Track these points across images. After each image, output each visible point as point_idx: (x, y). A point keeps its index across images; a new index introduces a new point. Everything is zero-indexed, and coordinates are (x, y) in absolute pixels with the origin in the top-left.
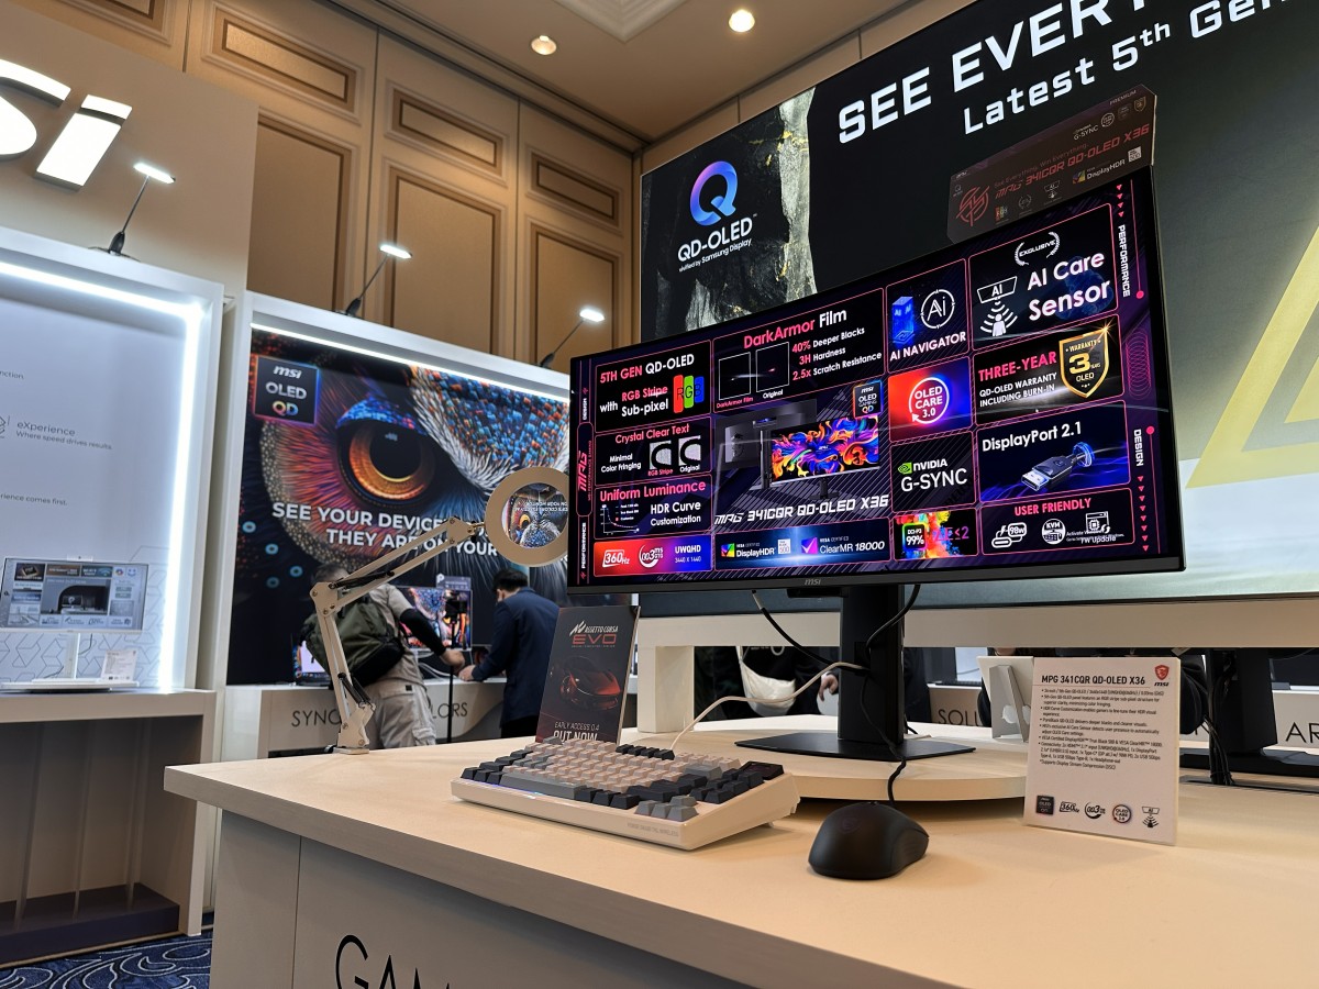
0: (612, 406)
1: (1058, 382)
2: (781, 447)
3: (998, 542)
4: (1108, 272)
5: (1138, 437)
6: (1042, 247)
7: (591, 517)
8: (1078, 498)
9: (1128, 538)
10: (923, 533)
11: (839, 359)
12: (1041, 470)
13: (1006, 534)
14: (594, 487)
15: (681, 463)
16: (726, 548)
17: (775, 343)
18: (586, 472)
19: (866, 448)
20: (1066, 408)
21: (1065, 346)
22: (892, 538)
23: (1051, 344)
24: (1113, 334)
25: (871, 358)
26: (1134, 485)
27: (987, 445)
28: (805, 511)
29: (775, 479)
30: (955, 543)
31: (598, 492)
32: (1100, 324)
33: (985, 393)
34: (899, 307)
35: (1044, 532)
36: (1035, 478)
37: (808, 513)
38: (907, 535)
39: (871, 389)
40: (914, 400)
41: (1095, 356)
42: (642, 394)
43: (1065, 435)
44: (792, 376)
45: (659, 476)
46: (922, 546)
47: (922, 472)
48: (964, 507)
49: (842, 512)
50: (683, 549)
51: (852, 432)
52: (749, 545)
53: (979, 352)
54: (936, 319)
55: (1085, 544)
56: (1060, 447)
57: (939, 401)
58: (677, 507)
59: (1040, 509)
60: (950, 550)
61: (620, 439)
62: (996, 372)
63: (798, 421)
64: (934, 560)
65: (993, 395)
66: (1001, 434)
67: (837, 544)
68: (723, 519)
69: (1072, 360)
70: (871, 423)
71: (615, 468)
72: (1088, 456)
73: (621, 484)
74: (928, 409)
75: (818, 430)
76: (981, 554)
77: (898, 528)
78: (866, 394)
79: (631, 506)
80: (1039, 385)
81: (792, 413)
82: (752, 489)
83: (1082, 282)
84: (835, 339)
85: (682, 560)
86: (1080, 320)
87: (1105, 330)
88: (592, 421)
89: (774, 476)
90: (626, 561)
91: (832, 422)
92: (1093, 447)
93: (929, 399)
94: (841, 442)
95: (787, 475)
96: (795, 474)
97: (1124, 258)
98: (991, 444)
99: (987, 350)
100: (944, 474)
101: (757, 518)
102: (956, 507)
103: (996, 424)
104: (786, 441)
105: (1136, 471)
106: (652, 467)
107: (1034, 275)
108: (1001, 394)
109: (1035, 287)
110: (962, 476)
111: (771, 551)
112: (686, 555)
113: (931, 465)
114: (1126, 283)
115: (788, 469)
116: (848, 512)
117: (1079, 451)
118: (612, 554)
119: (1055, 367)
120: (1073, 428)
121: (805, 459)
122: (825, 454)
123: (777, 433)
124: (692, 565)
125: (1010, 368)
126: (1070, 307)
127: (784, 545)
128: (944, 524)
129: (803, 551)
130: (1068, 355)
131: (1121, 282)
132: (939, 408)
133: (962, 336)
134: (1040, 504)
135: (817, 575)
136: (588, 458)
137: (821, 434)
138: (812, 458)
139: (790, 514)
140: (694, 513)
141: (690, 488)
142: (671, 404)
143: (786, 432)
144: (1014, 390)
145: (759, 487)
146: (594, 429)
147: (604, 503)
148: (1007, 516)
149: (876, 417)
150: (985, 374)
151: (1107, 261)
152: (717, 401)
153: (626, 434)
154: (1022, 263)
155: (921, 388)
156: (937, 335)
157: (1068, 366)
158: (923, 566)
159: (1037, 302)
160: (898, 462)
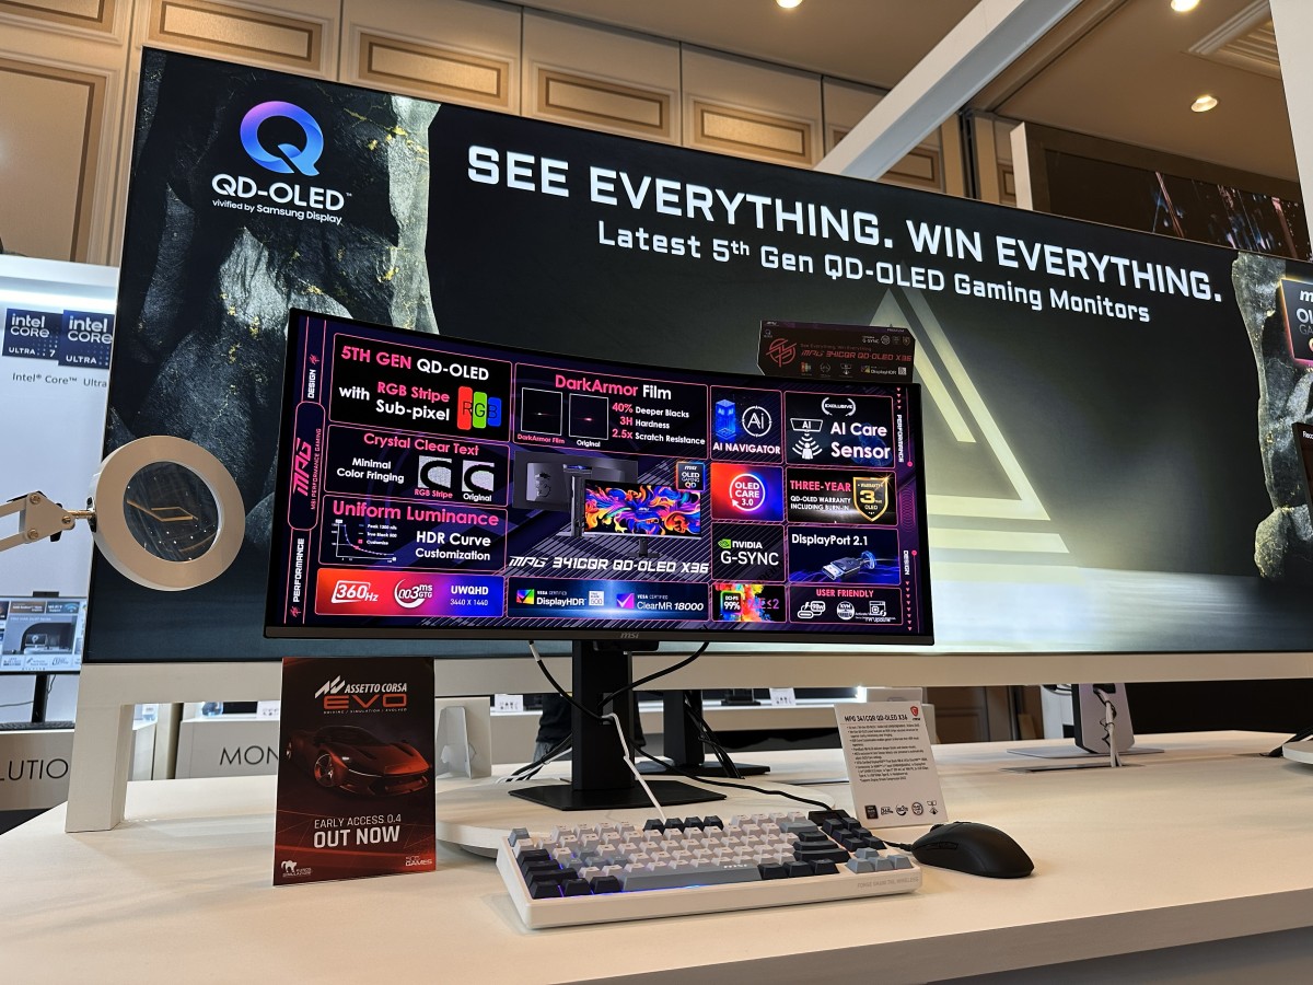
0: (360, 393)
1: (852, 506)
2: (597, 499)
3: (802, 614)
4: (889, 441)
5: (906, 556)
6: (842, 406)
7: (316, 532)
8: (864, 589)
9: (898, 621)
10: (739, 600)
11: (663, 432)
12: (837, 565)
13: (809, 609)
14: (323, 493)
15: (465, 488)
16: (523, 594)
17: (591, 393)
18: (309, 469)
19: (688, 519)
20: (857, 526)
21: (858, 482)
22: (711, 601)
23: (847, 477)
24: (891, 483)
25: (696, 441)
26: (903, 586)
27: (796, 539)
28: (620, 566)
29: (587, 528)
30: (767, 611)
31: (329, 501)
32: (883, 475)
33: (795, 498)
34: (722, 407)
35: (839, 611)
36: (832, 570)
37: (625, 569)
38: (724, 600)
39: (694, 468)
40: (734, 489)
41: (878, 495)
42: (409, 392)
43: (856, 543)
44: (611, 433)
45: (431, 497)
46: (739, 611)
47: (740, 549)
48: (775, 583)
49: (662, 573)
50: (463, 590)
51: (674, 501)
52: (552, 593)
53: (791, 466)
54: (754, 428)
55: (868, 622)
56: (852, 552)
57: (756, 495)
58: (455, 539)
59: (836, 593)
60: (763, 616)
61: (370, 438)
62: (805, 485)
63: (617, 476)
64: (748, 623)
65: (801, 502)
66: (807, 532)
67: (656, 601)
68: (520, 561)
69: (862, 493)
70: (693, 498)
71: (361, 475)
72: (872, 563)
73: (369, 497)
74: (747, 499)
75: (639, 491)
76: (788, 622)
77: (717, 595)
78: (690, 471)
79: (384, 527)
80: (838, 504)
81: (609, 468)
82: (560, 534)
83: (872, 442)
84: (659, 413)
85: (462, 602)
86: (867, 469)
87: (886, 480)
88: (325, 402)
89: (586, 526)
90: (374, 598)
91: (653, 487)
92: (876, 556)
93: (748, 491)
94: (663, 508)
95: (601, 527)
96: (611, 528)
97: (900, 437)
98: (798, 539)
99: (797, 466)
100: (759, 554)
101: (565, 566)
102: (769, 583)
103: (803, 524)
104: (602, 495)
105: (905, 578)
106: (421, 484)
107: (836, 424)
108: (807, 503)
109: (836, 433)
110: (774, 559)
111: (581, 601)
112: (467, 596)
113: (748, 545)
114: (901, 454)
115: (604, 521)
116: (669, 573)
117: (865, 557)
118: (349, 586)
119: (850, 495)
120: (862, 540)
121: (623, 515)
122: (646, 515)
123: (594, 485)
124: (474, 610)
125: (815, 485)
126: (862, 456)
127: (596, 597)
128: (758, 595)
129: (618, 605)
130: (859, 489)
131: (897, 452)
132: (756, 501)
133: (777, 450)
134: (836, 589)
135: (632, 630)
136: (313, 452)
137: (641, 495)
138: (631, 516)
139: (604, 567)
140: (481, 549)
141: (478, 520)
142: (454, 415)
143: (604, 485)
144: (818, 503)
145: (570, 534)
146: (327, 414)
147: (339, 517)
148: (811, 595)
149: (699, 494)
150: (795, 484)
151: (889, 433)
152: (518, 431)
153: (384, 436)
154: (827, 413)
155: (741, 480)
156: (757, 442)
157: (859, 497)
158: (738, 628)
159: (838, 445)
160: (717, 538)
